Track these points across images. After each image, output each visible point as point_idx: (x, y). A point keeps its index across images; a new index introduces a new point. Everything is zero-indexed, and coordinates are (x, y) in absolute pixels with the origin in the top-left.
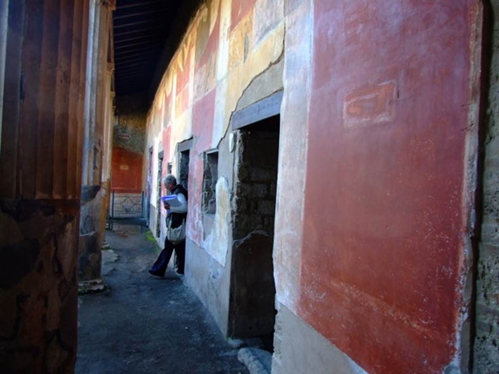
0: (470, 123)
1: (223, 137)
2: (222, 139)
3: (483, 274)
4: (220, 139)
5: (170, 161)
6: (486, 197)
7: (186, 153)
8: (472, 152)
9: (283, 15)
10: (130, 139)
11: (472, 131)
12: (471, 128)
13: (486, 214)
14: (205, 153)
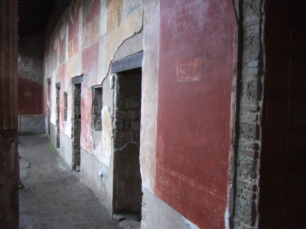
0: (233, 87)
1: (105, 77)
2: (104, 79)
3: (239, 164)
5: (66, 91)
7: (78, 86)
9: (142, 3)
10: (31, 71)
11: (234, 91)
12: (234, 89)
13: (240, 134)
14: (93, 87)
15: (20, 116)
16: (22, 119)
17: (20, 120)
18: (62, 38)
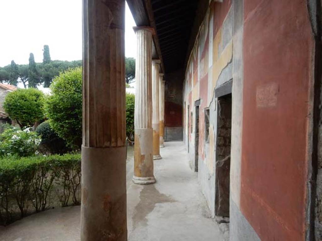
0: (309, 113)
1: (211, 101)
2: (211, 103)
3: (318, 205)
4: (210, 103)
5: (192, 111)
6: (319, 158)
7: (197, 107)
8: (310, 131)
9: (232, 35)
10: (174, 97)
11: (310, 118)
12: (310, 116)
13: (319, 168)
14: (205, 108)
15: (166, 128)
16: (167, 130)
17: (166, 131)
18: (190, 72)
